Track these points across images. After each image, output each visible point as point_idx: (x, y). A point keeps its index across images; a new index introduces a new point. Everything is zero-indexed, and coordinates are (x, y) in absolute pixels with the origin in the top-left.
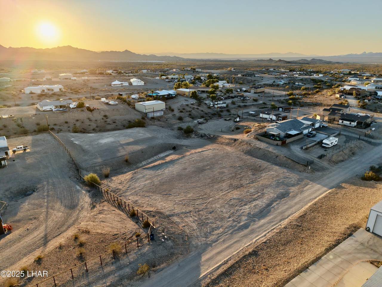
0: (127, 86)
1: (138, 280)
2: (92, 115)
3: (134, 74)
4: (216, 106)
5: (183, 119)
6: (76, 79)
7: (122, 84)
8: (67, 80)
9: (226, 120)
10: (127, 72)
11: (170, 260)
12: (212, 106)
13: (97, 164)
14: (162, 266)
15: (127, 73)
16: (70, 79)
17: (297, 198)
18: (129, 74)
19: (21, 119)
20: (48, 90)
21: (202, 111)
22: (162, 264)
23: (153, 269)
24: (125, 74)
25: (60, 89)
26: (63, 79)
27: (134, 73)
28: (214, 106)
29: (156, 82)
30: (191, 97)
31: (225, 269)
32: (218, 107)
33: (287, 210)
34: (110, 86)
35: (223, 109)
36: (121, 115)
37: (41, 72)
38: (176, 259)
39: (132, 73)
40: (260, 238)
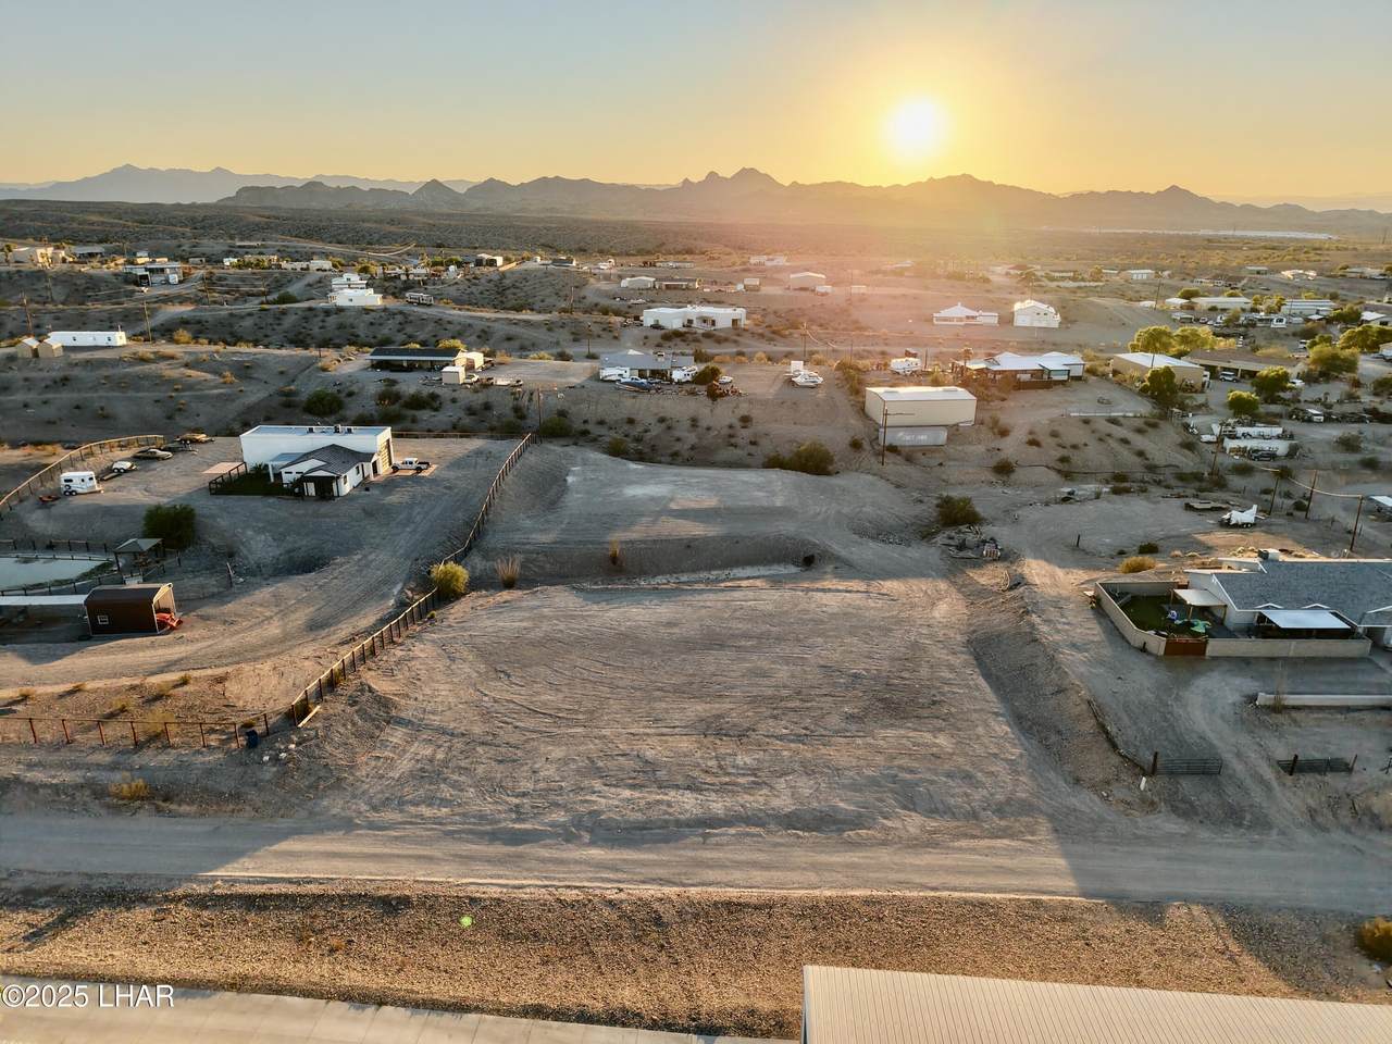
0: (991, 327)
1: (108, 806)
2: (712, 411)
3: (1083, 284)
4: (1230, 444)
5: (1013, 471)
6: (829, 291)
7: (973, 317)
8: (803, 293)
9: (1189, 507)
10: (1057, 274)
11: (215, 807)
12: (1209, 443)
13: (527, 547)
14: (185, 808)
15: (1052, 279)
16: (813, 291)
17: (857, 854)
18: (1062, 284)
19: (532, 394)
20: (705, 321)
21: (1141, 454)
22: (188, 804)
23: (160, 803)
24: (1045, 282)
25: (735, 322)
26: (795, 290)
27: (1083, 280)
28: (1220, 440)
29: (1120, 320)
30: (1144, 391)
31: (275, 891)
32: (1238, 451)
33: (732, 867)
34: (926, 321)
35: (1254, 463)
36: (795, 423)
37: (774, 263)
38: (233, 811)
39: (1074, 279)
40: (492, 884)
